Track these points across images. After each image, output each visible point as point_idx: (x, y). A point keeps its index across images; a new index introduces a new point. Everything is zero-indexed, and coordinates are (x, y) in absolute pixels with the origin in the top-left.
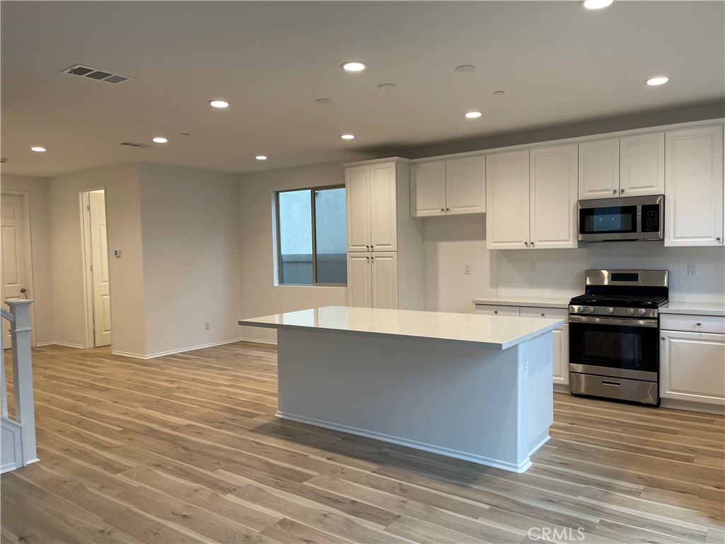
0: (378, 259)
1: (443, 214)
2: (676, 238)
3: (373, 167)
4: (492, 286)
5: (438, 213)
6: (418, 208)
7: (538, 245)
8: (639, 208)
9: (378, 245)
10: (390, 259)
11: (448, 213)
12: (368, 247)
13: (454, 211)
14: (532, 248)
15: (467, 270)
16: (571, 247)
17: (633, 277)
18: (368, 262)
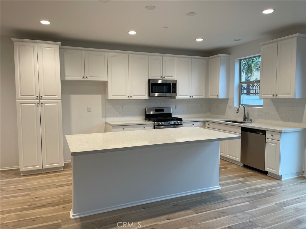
0: (46, 104)
1: (83, 79)
2: (179, 96)
3: (40, 45)
4: (103, 117)
5: (80, 78)
6: (66, 75)
7: (133, 98)
8: (172, 84)
9: (45, 96)
10: (56, 104)
11: (86, 79)
12: (37, 96)
13: (90, 79)
14: (130, 99)
15: (89, 110)
16: (146, 98)
17: (162, 110)
18: (38, 106)
